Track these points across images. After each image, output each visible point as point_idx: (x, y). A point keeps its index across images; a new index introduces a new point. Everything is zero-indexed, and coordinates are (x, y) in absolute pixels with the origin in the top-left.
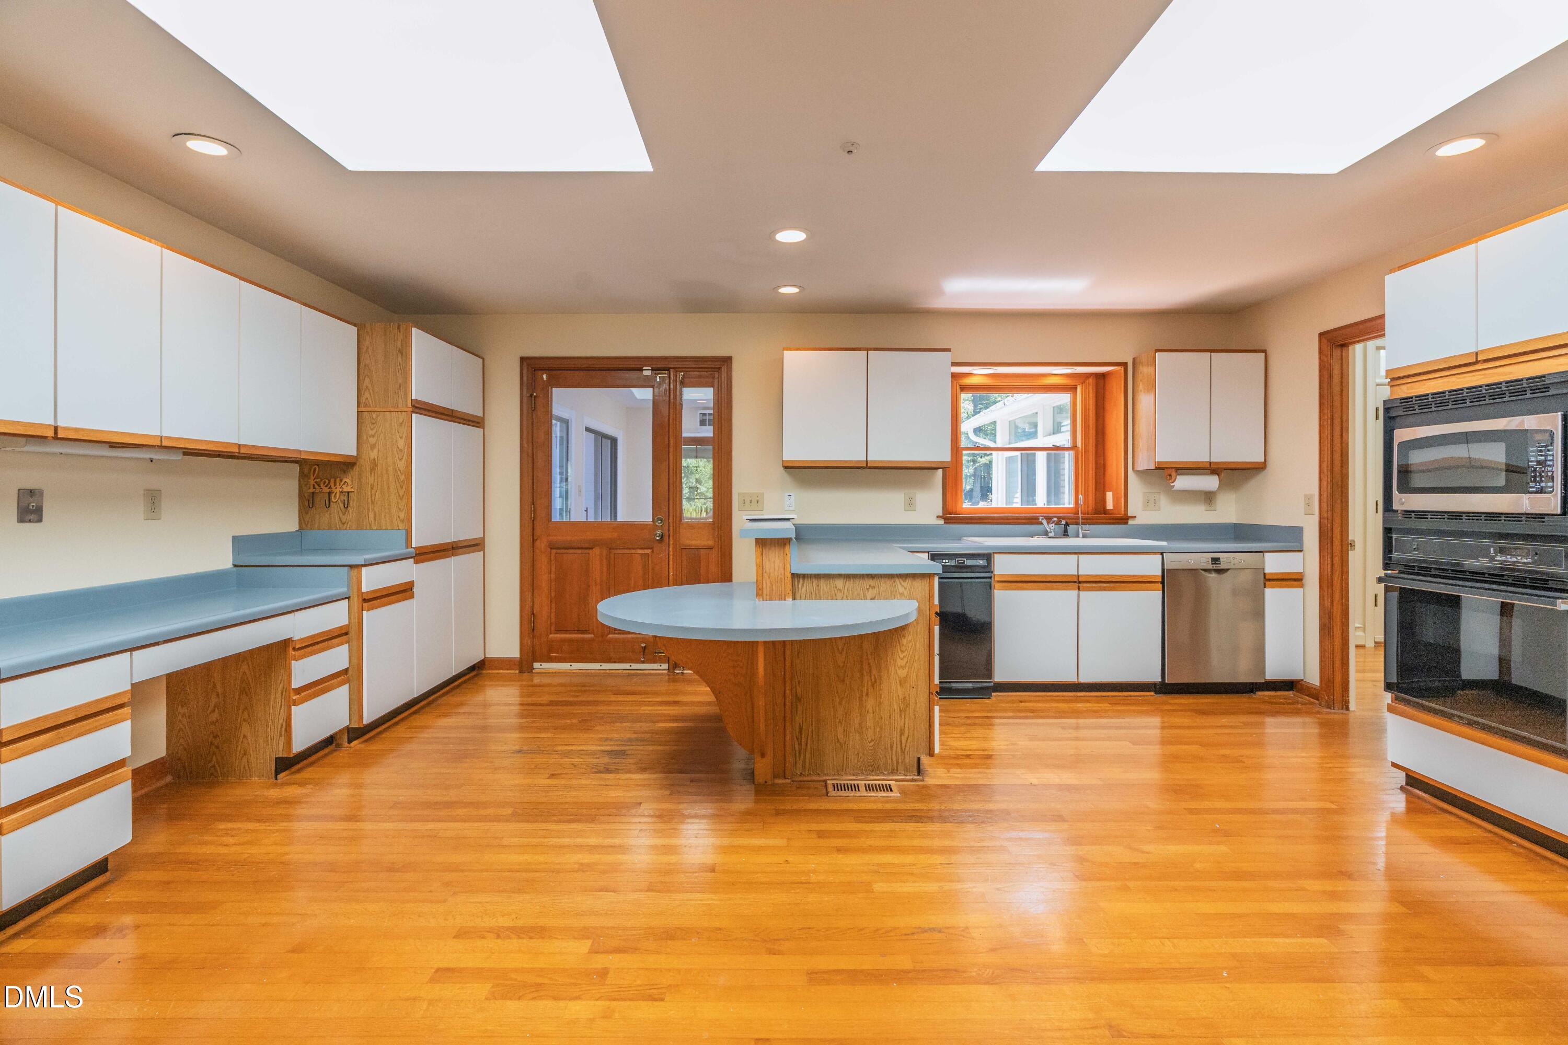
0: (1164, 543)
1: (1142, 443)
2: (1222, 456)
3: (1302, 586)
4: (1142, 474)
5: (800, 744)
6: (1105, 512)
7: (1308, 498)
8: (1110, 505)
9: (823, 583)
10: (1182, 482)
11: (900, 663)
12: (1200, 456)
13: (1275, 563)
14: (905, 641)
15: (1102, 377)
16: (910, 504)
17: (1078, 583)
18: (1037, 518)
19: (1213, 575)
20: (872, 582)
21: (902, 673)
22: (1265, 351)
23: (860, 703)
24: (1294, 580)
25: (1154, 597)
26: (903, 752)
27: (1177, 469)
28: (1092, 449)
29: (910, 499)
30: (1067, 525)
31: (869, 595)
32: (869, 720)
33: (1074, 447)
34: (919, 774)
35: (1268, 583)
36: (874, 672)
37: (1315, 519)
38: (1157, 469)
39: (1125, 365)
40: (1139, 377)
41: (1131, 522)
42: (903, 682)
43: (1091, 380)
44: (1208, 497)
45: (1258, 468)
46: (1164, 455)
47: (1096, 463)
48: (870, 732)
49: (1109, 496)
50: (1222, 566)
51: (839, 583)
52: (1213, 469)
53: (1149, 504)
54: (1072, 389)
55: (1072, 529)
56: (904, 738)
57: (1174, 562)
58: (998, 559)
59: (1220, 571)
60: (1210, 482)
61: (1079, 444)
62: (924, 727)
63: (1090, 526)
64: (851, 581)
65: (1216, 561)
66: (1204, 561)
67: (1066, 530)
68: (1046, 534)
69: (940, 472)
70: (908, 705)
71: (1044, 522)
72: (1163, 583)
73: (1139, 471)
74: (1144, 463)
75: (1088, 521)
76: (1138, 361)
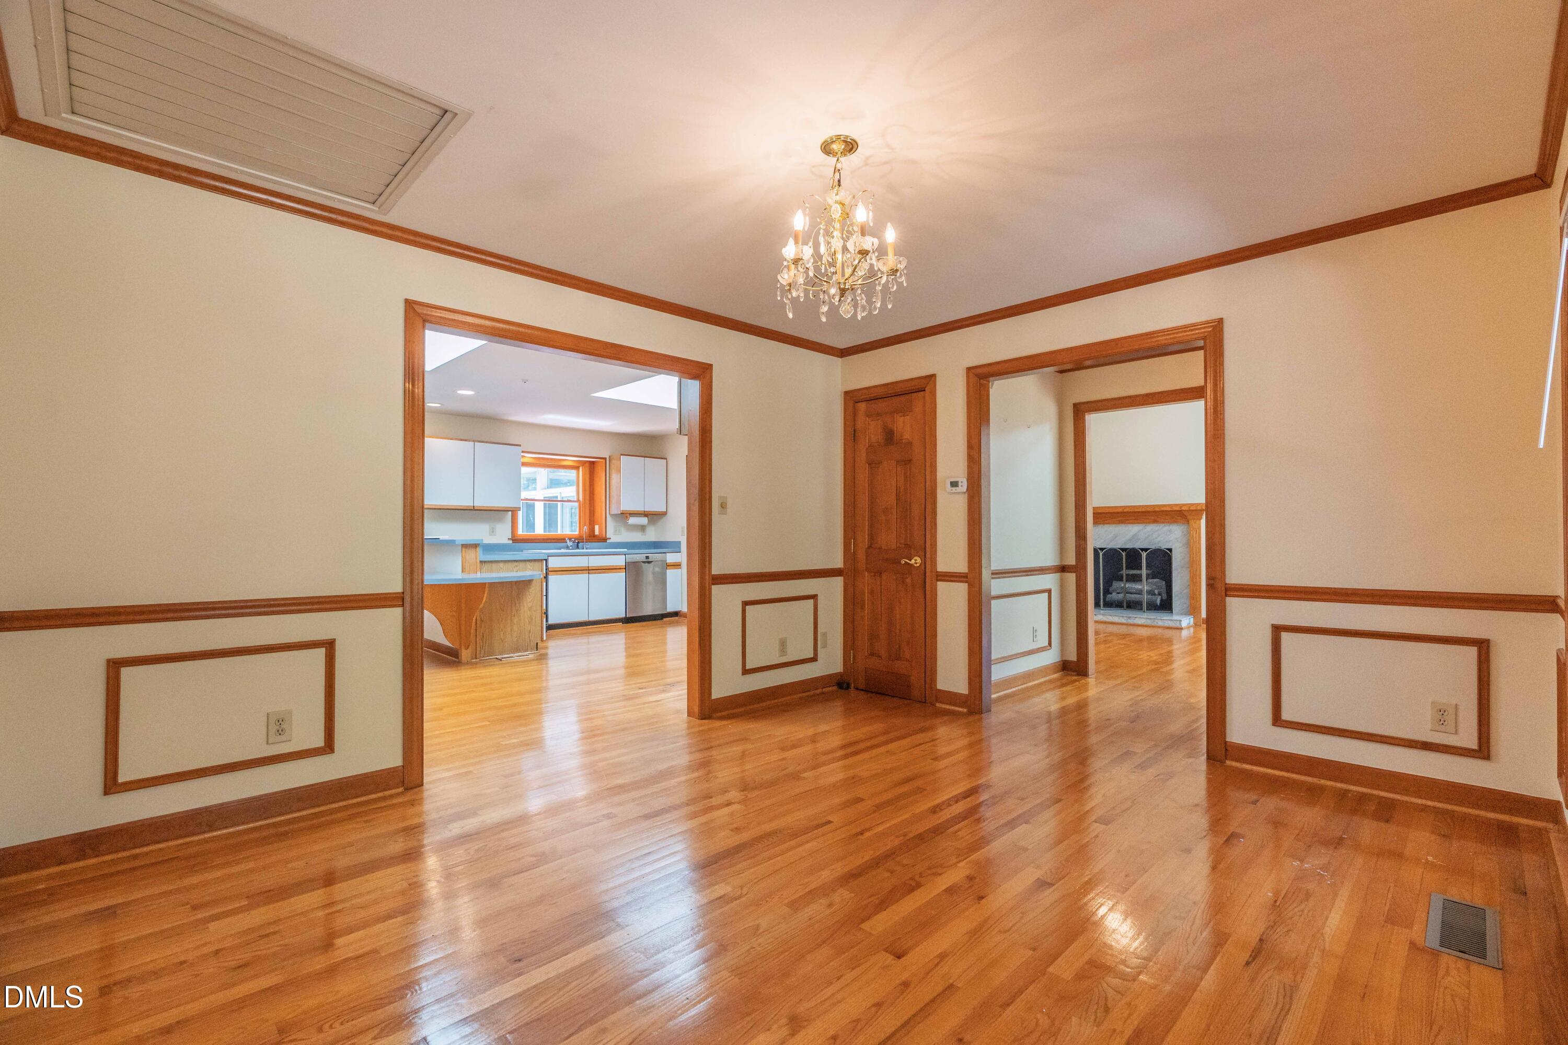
0: (626, 550)
1: (614, 500)
2: (649, 508)
3: (680, 568)
4: (614, 516)
5: (483, 642)
6: (594, 536)
7: (683, 528)
8: (597, 532)
9: (494, 565)
10: (632, 521)
11: (529, 600)
12: (640, 508)
13: (671, 558)
14: (531, 590)
15: (593, 462)
16: (493, 532)
17: (589, 570)
18: (564, 539)
19: (647, 564)
20: (516, 564)
21: (530, 605)
22: (666, 459)
23: (511, 621)
24: (677, 565)
25: (622, 575)
26: (530, 641)
27: (630, 514)
28: (587, 501)
29: (493, 528)
30: (578, 543)
31: (515, 570)
32: (515, 628)
33: (578, 501)
34: (537, 650)
35: (668, 567)
36: (517, 605)
37: (685, 537)
38: (621, 513)
39: (605, 459)
40: (612, 466)
41: (608, 541)
42: (530, 609)
43: (587, 464)
44: (643, 528)
45: (664, 514)
46: (626, 506)
47: (590, 510)
48: (515, 633)
49: (597, 527)
50: (650, 560)
51: (501, 565)
52: (645, 514)
53: (616, 532)
54: (577, 468)
55: (580, 545)
56: (531, 634)
57: (631, 558)
58: (551, 559)
59: (649, 562)
60: (644, 521)
61: (581, 499)
62: (539, 628)
63: (590, 543)
64: (507, 564)
65: (647, 557)
66: (642, 557)
67: (578, 546)
68: (568, 548)
69: (510, 513)
70: (532, 619)
71: (568, 541)
72: (625, 569)
73: (613, 515)
74: (615, 511)
75: (588, 541)
76: (612, 457)
